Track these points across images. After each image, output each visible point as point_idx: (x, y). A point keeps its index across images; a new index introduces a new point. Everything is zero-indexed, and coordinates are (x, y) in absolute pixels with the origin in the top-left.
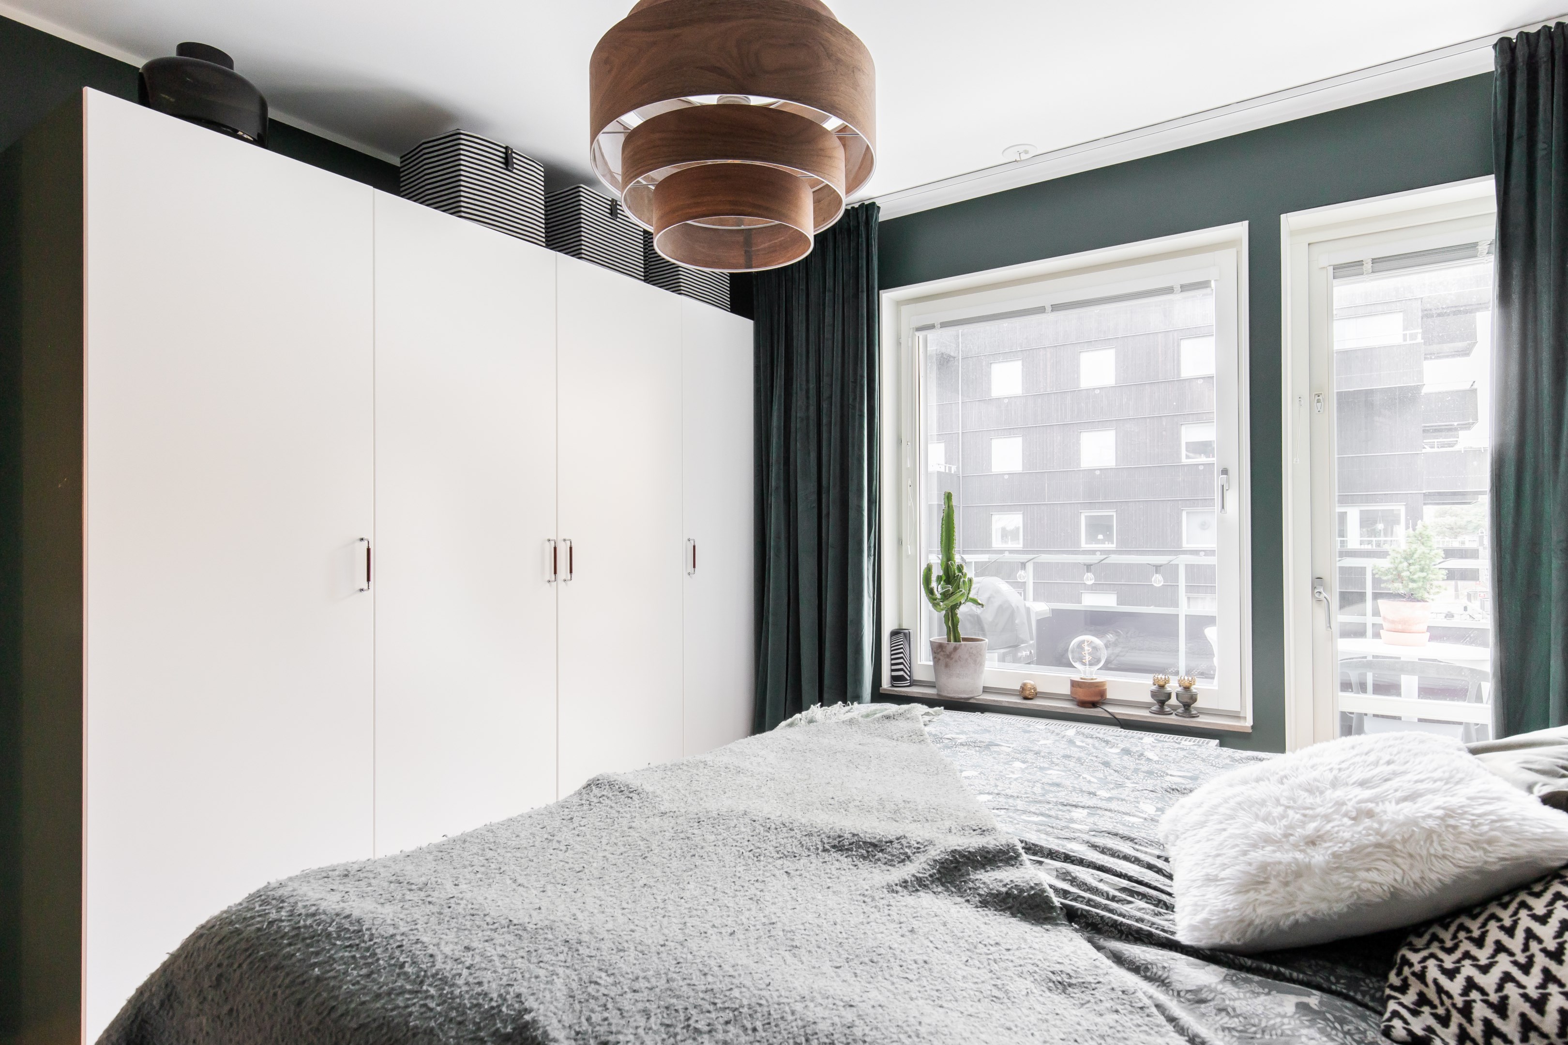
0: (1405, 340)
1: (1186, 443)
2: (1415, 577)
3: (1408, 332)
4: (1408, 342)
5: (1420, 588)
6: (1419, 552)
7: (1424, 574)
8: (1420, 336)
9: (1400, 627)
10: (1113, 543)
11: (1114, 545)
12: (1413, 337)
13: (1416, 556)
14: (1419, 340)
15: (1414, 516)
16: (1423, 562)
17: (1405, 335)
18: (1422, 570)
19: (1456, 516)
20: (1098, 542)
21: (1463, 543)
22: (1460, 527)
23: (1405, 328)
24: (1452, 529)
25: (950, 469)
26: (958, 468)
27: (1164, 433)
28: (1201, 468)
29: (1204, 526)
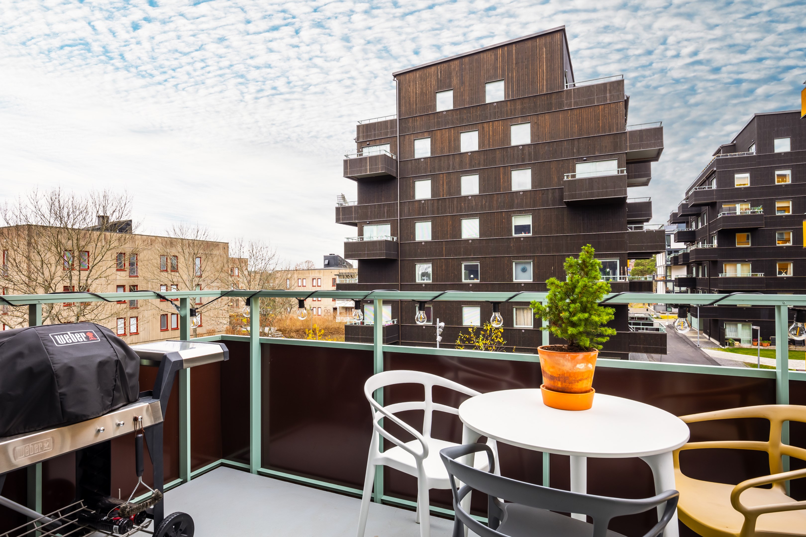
0: (618, 173)
1: (515, 226)
2: (575, 319)
3: (620, 169)
4: (620, 174)
5: (580, 333)
6: (581, 284)
7: (586, 315)
8: (625, 171)
9: (559, 385)
10: (478, 280)
11: (479, 281)
12: (622, 171)
13: (577, 290)
14: (625, 173)
15: (624, 264)
16: (584, 299)
17: (618, 171)
18: (584, 309)
19: (643, 266)
20: (471, 279)
21: (646, 278)
22: (645, 271)
23: (619, 167)
24: (641, 272)
25: (393, 239)
26: (398, 238)
27: (504, 220)
28: (522, 239)
29: (524, 270)
